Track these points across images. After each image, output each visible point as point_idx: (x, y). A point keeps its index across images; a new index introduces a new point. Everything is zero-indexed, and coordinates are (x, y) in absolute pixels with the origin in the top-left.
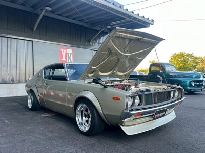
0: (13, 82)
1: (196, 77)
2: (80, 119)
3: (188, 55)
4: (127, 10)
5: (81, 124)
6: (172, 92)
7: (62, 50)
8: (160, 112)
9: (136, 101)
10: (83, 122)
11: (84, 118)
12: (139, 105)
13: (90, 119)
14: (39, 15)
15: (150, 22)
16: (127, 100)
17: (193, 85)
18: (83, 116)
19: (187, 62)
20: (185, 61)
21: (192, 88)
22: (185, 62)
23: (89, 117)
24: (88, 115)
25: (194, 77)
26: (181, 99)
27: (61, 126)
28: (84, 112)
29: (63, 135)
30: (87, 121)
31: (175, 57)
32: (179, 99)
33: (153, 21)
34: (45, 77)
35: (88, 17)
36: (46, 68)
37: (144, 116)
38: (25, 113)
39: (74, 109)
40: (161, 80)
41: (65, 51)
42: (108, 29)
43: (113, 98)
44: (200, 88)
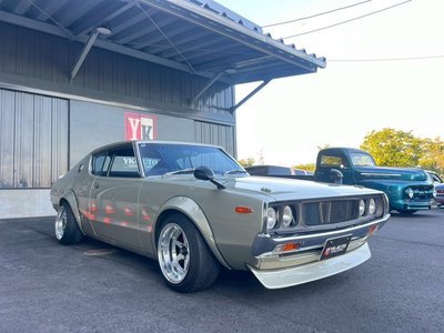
0: (25, 187)
1: (417, 179)
2: (167, 257)
3: (401, 135)
4: (269, 35)
5: (169, 267)
6: (362, 202)
7: (131, 120)
8: (337, 242)
9: (285, 217)
10: (172, 264)
11: (174, 255)
12: (291, 225)
13: (188, 257)
14: (83, 45)
15: (318, 62)
16: (264, 214)
17: (411, 195)
18: (174, 250)
19: (398, 151)
20: (394, 147)
21: (408, 203)
22: (394, 149)
23: (185, 254)
24: (184, 248)
25: (412, 178)
26: (382, 217)
27: (126, 274)
28: (176, 242)
29: (130, 291)
30: (181, 263)
31: (374, 138)
32: (377, 218)
33: (324, 59)
34: (93, 172)
35: (187, 50)
36: (96, 154)
37: (302, 249)
38: (49, 249)
39: (153, 235)
40: (338, 179)
41: (137, 121)
42: (229, 76)
43: (237, 210)
44: (426, 203)
